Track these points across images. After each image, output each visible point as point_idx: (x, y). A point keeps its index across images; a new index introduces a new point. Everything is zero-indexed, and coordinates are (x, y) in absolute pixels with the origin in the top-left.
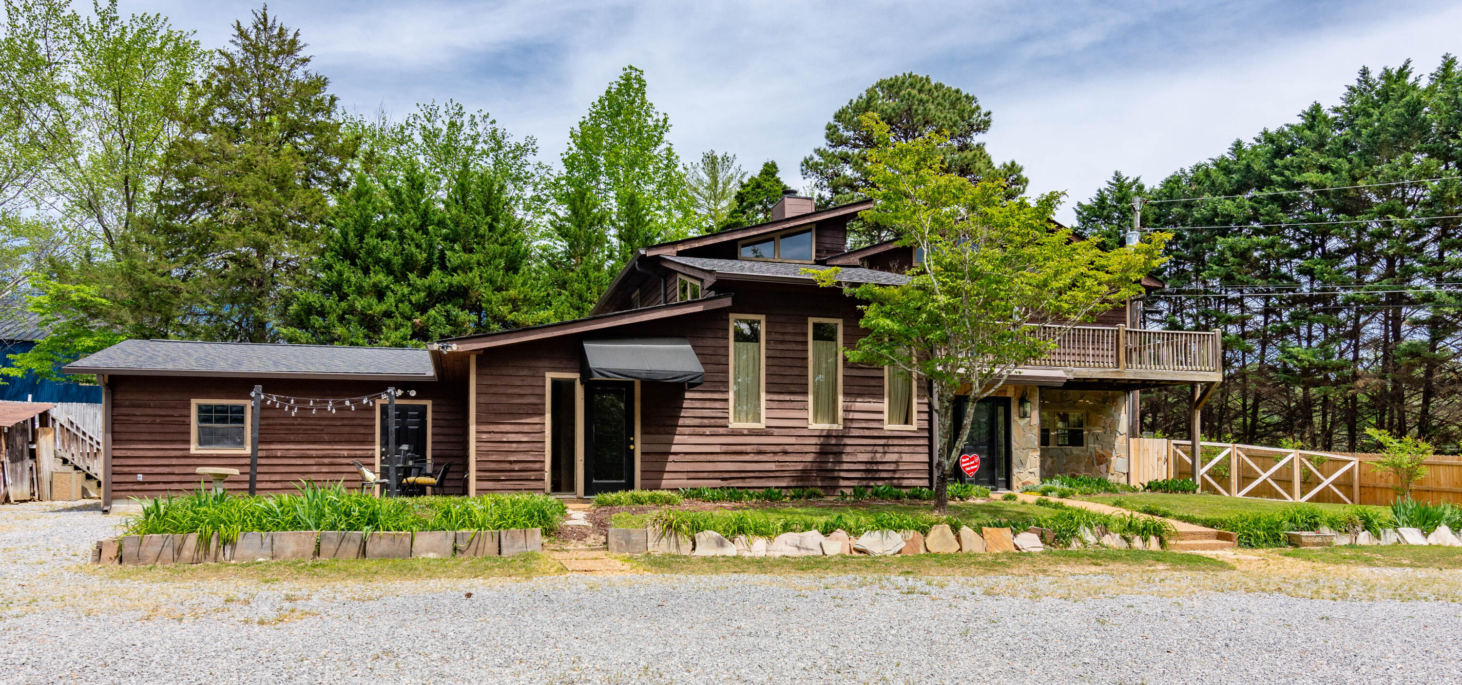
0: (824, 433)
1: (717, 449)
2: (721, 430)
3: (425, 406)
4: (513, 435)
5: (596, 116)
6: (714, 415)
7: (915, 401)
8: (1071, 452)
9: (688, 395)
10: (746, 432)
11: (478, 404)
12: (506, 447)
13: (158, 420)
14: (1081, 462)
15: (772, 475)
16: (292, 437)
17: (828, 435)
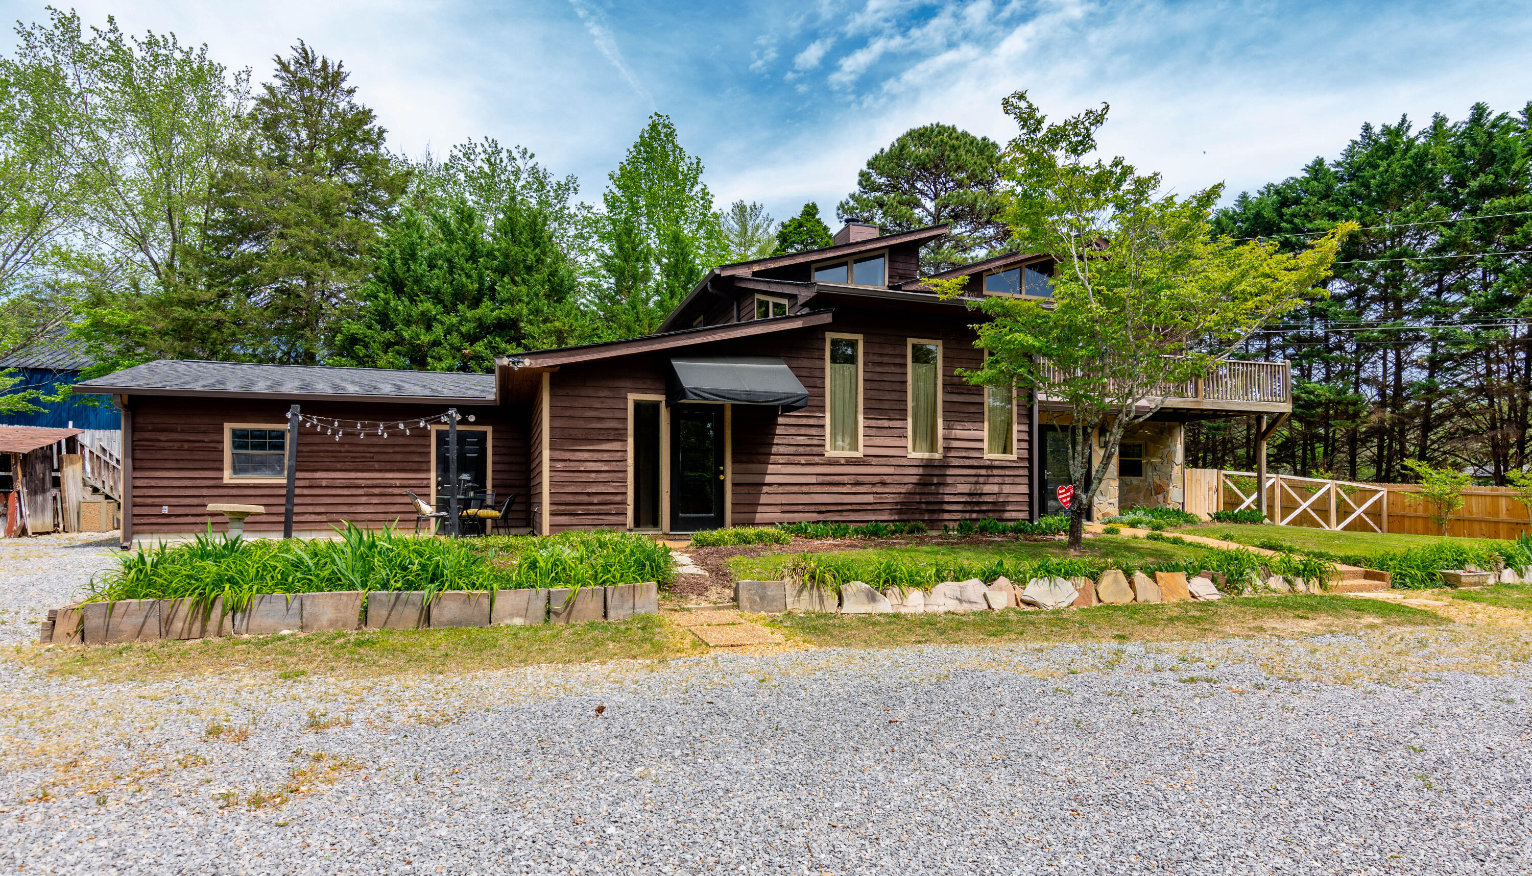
0: (924, 462)
1: (813, 480)
2: (817, 459)
3: (485, 433)
4: (592, 464)
5: (633, 161)
6: (809, 442)
7: (1015, 427)
8: (1131, 482)
9: (781, 420)
10: (843, 461)
11: (552, 428)
12: (584, 477)
13: (186, 446)
14: (1140, 492)
15: (870, 507)
16: (339, 466)
17: (928, 465)
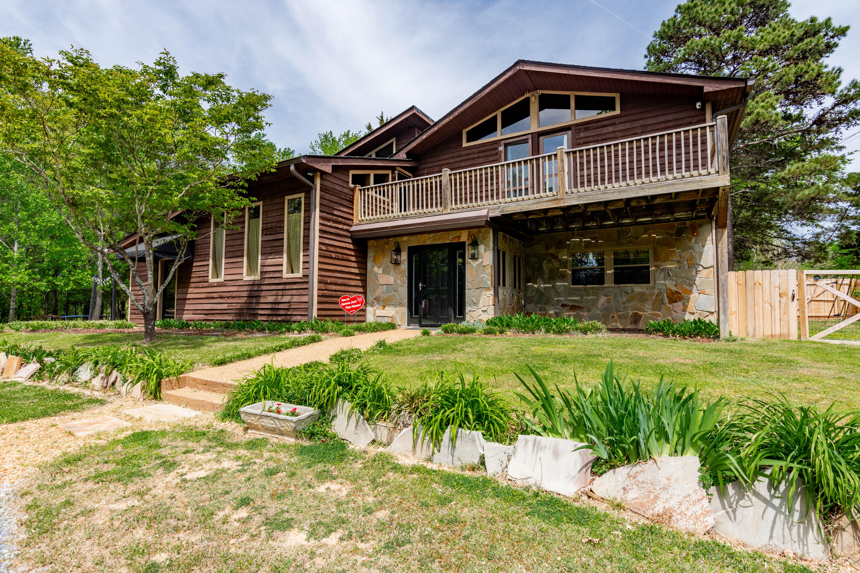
0: (251, 283)
1: (203, 296)
2: (206, 284)
6: (204, 275)
7: (302, 254)
8: (633, 291)
9: (194, 264)
10: (216, 284)
14: (646, 300)
15: (225, 312)
17: (253, 284)
